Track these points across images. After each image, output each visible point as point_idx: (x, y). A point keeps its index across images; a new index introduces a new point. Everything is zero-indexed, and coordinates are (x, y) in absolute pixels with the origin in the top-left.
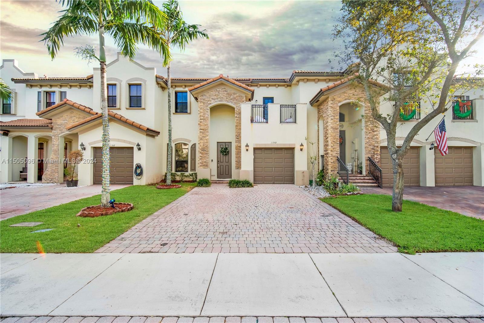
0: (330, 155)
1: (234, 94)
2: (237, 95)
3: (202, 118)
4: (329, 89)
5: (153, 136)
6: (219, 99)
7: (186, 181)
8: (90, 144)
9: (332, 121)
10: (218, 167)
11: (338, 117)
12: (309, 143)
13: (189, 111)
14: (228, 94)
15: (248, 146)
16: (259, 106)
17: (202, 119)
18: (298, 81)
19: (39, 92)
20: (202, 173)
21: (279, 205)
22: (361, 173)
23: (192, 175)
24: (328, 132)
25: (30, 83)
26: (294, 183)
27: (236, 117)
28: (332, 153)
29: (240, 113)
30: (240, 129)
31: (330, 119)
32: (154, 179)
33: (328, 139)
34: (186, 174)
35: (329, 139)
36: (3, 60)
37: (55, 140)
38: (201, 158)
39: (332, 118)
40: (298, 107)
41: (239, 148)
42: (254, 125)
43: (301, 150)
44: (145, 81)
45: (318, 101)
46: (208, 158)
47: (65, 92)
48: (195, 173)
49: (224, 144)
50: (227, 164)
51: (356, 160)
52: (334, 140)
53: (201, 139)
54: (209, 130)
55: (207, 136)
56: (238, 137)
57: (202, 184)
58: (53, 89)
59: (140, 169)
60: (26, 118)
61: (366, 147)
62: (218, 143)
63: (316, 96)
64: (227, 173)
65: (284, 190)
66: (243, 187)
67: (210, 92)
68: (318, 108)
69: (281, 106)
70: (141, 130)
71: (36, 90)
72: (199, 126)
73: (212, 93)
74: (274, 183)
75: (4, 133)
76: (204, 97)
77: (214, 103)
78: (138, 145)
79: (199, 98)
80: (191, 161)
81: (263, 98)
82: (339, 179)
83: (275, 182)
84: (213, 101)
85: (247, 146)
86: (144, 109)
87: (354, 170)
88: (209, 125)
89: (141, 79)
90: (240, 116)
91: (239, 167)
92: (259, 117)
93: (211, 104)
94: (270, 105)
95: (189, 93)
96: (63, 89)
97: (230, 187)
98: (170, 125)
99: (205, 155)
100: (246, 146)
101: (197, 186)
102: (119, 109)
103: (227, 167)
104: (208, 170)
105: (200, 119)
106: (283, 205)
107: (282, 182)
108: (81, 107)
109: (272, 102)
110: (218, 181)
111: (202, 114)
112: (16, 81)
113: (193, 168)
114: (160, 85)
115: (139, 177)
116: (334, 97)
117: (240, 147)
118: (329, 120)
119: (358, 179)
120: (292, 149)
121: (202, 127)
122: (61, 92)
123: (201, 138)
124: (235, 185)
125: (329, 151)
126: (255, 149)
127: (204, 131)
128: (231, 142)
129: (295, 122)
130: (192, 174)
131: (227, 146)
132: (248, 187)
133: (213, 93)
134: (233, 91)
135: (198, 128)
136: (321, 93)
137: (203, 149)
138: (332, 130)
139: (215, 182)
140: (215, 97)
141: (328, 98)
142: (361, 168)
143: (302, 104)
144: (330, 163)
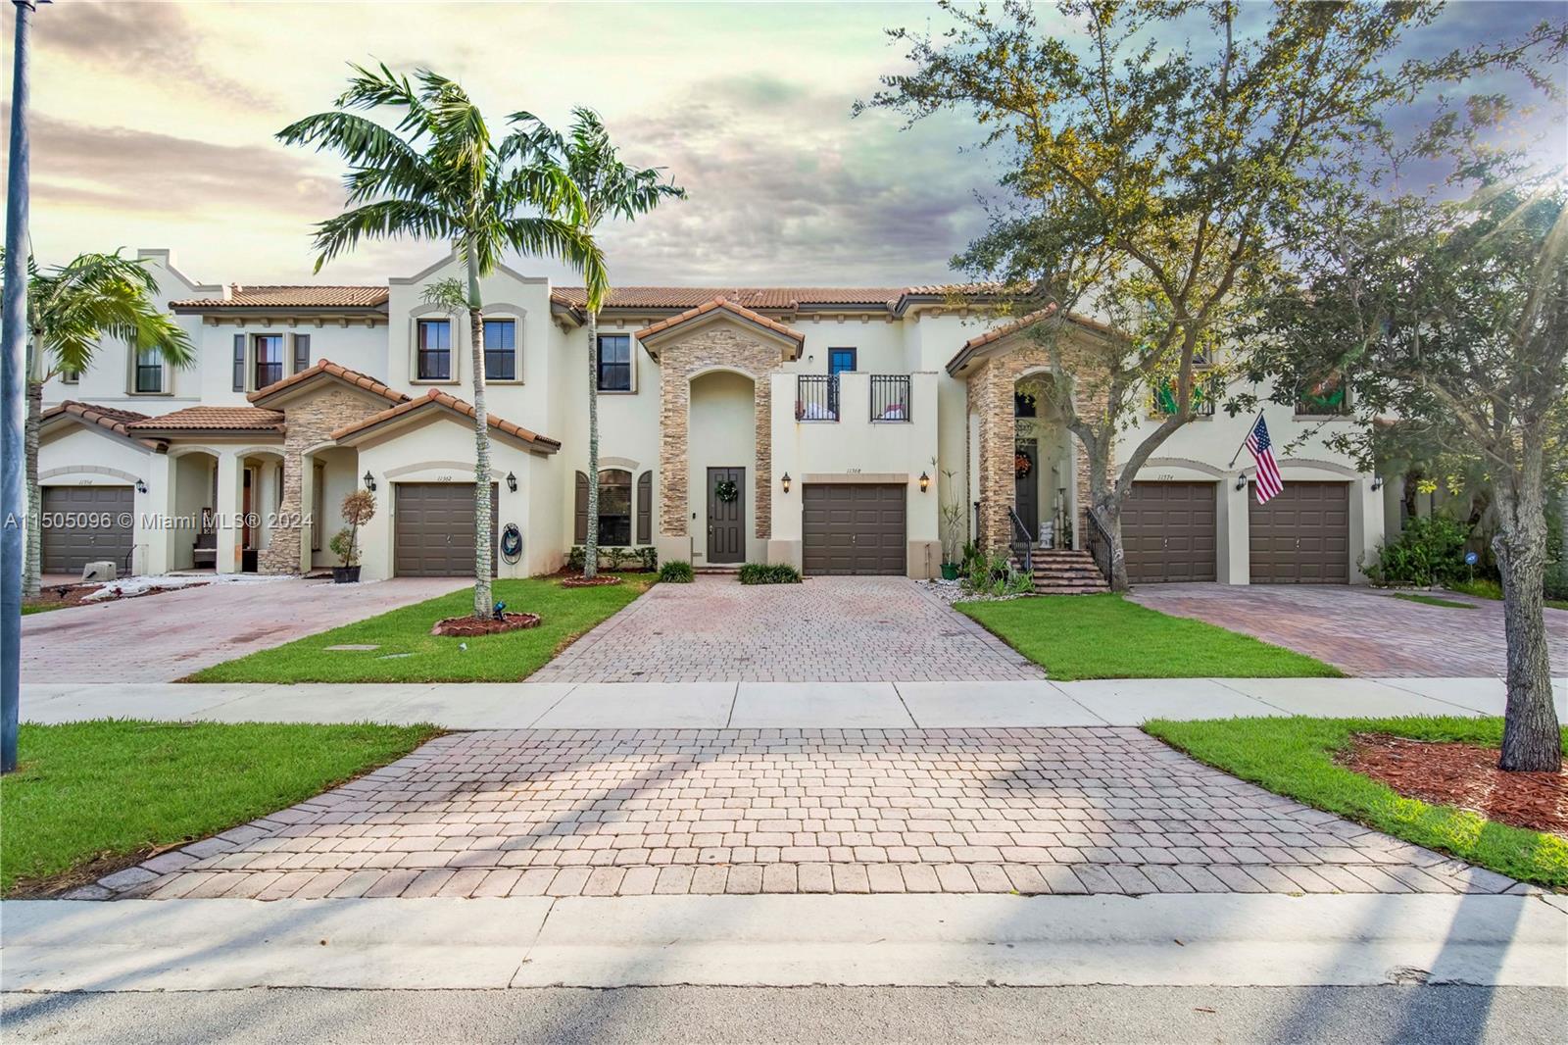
0: (992, 504)
1: (753, 345)
2: (761, 347)
3: (670, 406)
4: (987, 343)
5: (544, 454)
6: (714, 359)
7: (626, 570)
8: (387, 475)
9: (996, 420)
10: (709, 533)
11: (1012, 409)
12: (944, 474)
13: (633, 388)
14: (737, 345)
15: (789, 480)
16: (818, 379)
17: (669, 410)
18: (918, 313)
19: (237, 337)
20: (669, 548)
21: (858, 618)
22: (1069, 546)
23: (641, 553)
24: (987, 445)
25: (213, 313)
26: (904, 574)
27: (758, 405)
28: (997, 498)
29: (768, 395)
30: (768, 435)
31: (991, 413)
32: (545, 565)
33: (987, 464)
34: (627, 550)
35: (990, 463)
36: (139, 250)
37: (291, 464)
38: (666, 509)
39: (997, 411)
40: (916, 380)
41: (764, 485)
42: (805, 426)
43: (924, 489)
44: (523, 313)
45: (965, 366)
46: (685, 510)
47: (307, 337)
48: (649, 549)
49: (725, 472)
50: (732, 524)
51: (1062, 514)
52: (1002, 467)
53: (667, 461)
54: (688, 439)
55: (684, 452)
56: (764, 456)
57: (673, 575)
58: (275, 329)
59: (515, 539)
60: (204, 403)
61: (1079, 483)
62: (708, 468)
63: (959, 355)
64: (733, 549)
65: (876, 588)
66: (775, 582)
67: (689, 339)
68: (968, 383)
69: (873, 379)
70: (519, 440)
71: (229, 331)
72: (662, 427)
73: (695, 342)
74: (854, 574)
75: (160, 445)
76: (675, 353)
77: (700, 369)
78: (511, 478)
79: (663, 355)
80: (639, 516)
81: (830, 349)
82: (1013, 562)
83: (858, 572)
84: (697, 363)
85: (786, 479)
86: (521, 384)
87: (1057, 541)
88: (688, 427)
89: (514, 307)
90: (769, 401)
91: (764, 531)
92: (817, 405)
93: (692, 370)
94: (844, 377)
95: (633, 338)
96: (301, 329)
97: (744, 582)
98: (593, 430)
99: (677, 503)
100: (784, 480)
101: (661, 580)
102: (457, 384)
103: (733, 531)
104: (685, 540)
105: (666, 410)
106: (867, 618)
107: (875, 572)
108: (362, 381)
109: (853, 367)
110: (710, 568)
111: (669, 397)
112: (179, 308)
113: (645, 536)
114: (559, 322)
115: (513, 559)
116: (1003, 360)
117: (768, 481)
118: (990, 417)
119: (1059, 562)
120: (902, 487)
121: (670, 431)
122: (296, 337)
123: (668, 459)
124: (755, 577)
125: (990, 494)
126: (805, 487)
127: (674, 440)
128: (744, 468)
129: (909, 420)
130: (643, 550)
131: (733, 479)
132: (790, 582)
133: (698, 342)
134: (749, 338)
135: (660, 431)
136: (969, 349)
137: (672, 488)
138: (996, 440)
139: (705, 572)
140: (706, 354)
141: (987, 361)
142: (1070, 534)
143: (925, 373)
144: (992, 523)
